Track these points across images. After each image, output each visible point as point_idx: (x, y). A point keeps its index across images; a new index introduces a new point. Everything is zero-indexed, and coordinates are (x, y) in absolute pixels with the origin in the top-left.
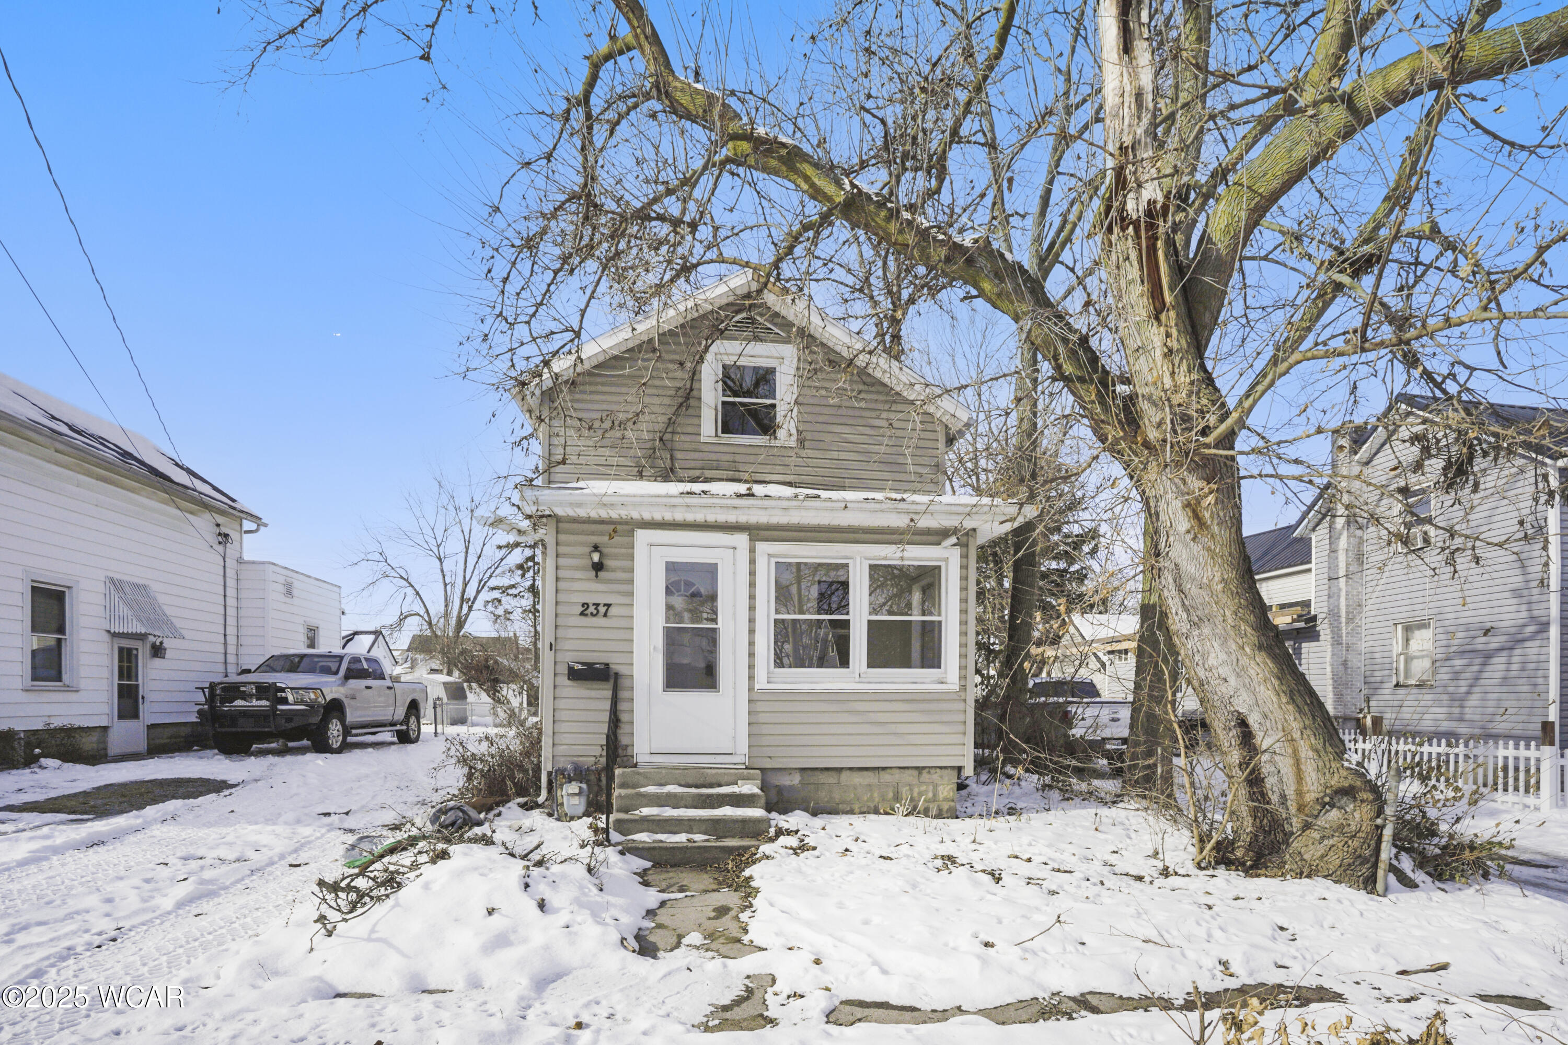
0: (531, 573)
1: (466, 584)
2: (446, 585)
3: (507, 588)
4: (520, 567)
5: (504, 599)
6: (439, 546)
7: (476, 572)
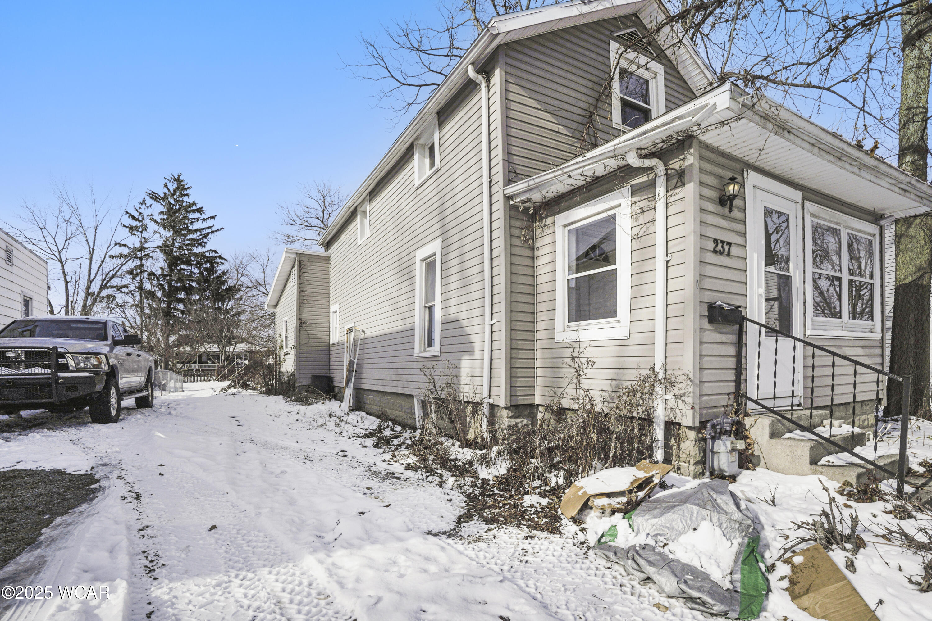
0: (138, 278)
1: (90, 282)
2: (67, 283)
3: (121, 287)
4: (130, 272)
5: (118, 295)
6: (59, 252)
7: (100, 272)
